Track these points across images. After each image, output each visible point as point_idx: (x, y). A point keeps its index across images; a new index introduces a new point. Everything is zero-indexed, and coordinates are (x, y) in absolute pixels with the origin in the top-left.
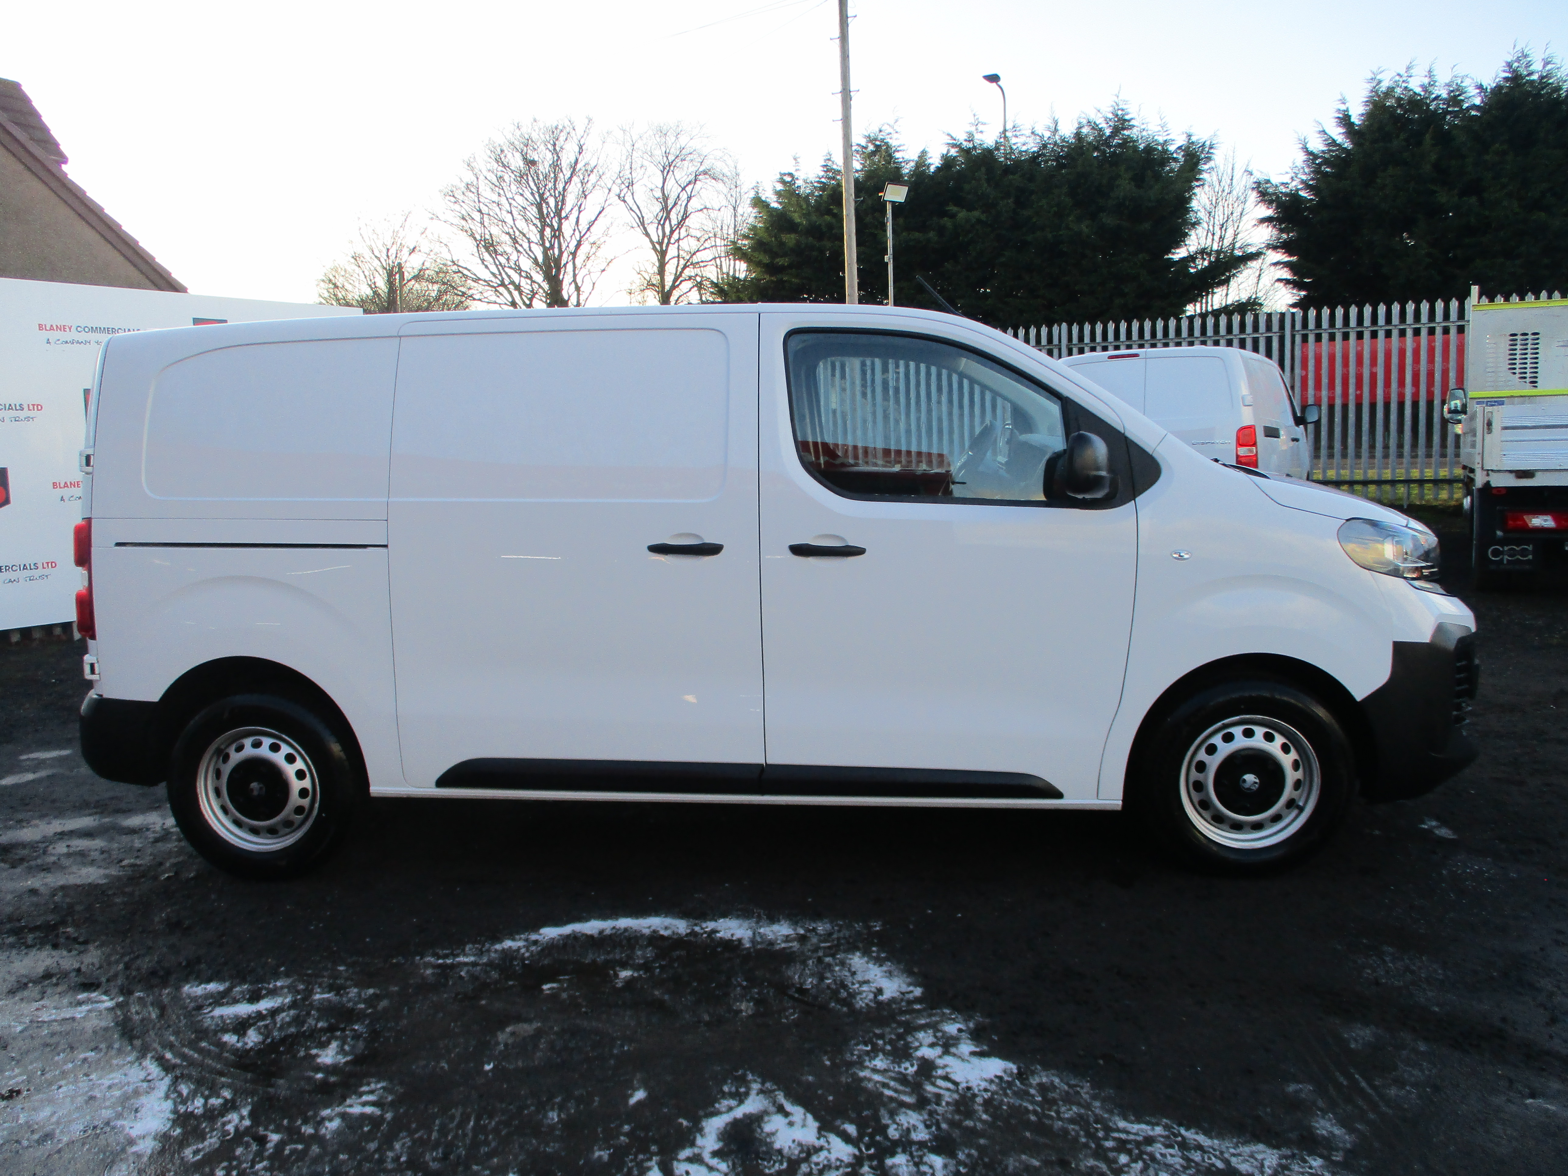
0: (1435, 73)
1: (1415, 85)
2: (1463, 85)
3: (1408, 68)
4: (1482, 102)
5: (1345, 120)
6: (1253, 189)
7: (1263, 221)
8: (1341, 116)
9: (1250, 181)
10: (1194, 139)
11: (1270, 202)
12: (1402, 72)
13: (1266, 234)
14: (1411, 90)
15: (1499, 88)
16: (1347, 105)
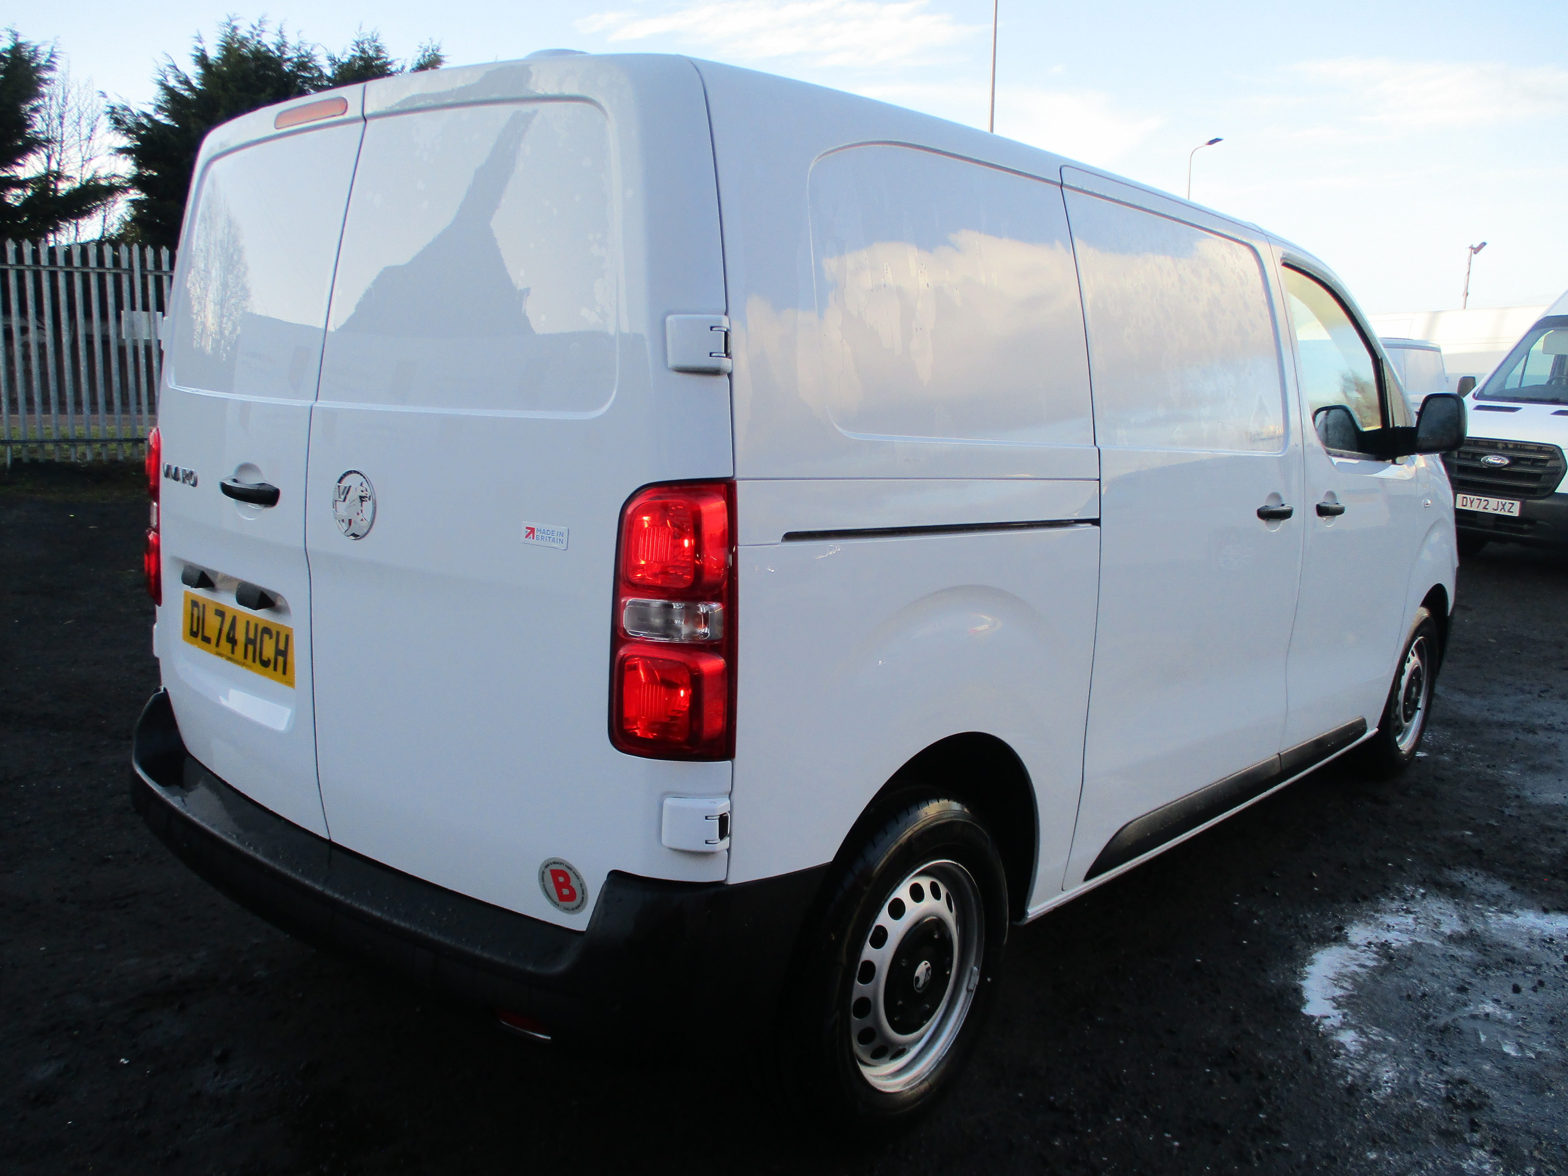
0: (284, 34)
1: (270, 41)
2: (313, 53)
3: (261, 23)
4: (334, 74)
5: (202, 60)
6: (107, 113)
7: (121, 151)
8: (198, 54)
9: (103, 105)
10: (21, 40)
11: (129, 131)
12: (256, 24)
13: (126, 167)
14: (266, 46)
15: (350, 64)
16: (204, 44)
